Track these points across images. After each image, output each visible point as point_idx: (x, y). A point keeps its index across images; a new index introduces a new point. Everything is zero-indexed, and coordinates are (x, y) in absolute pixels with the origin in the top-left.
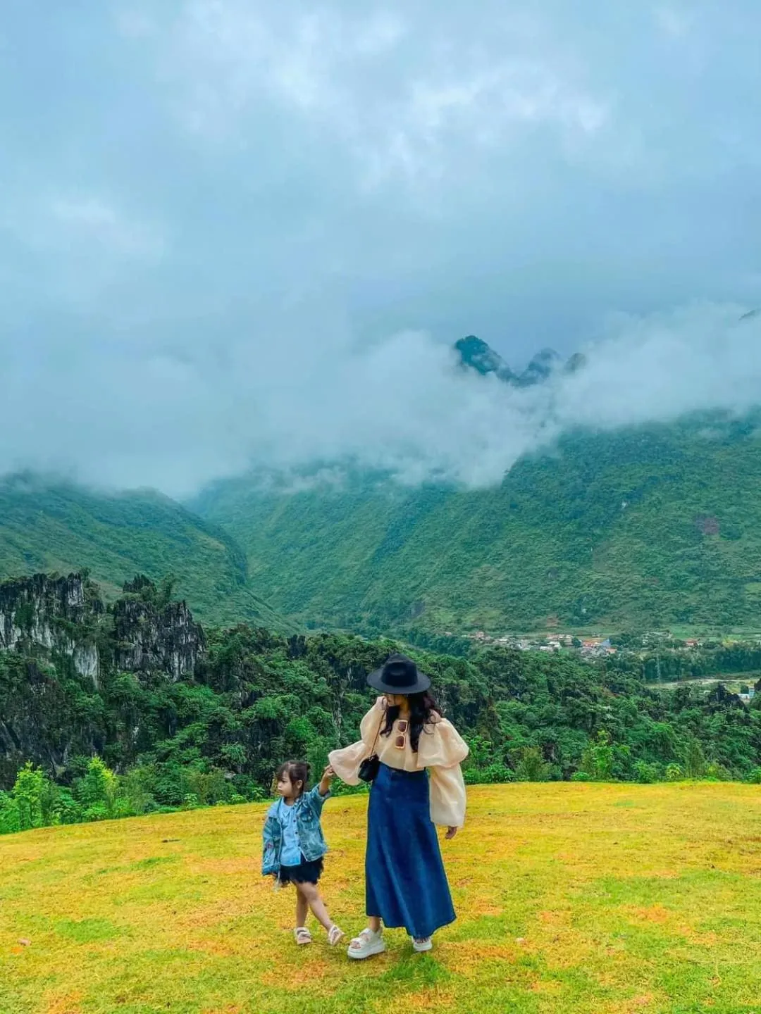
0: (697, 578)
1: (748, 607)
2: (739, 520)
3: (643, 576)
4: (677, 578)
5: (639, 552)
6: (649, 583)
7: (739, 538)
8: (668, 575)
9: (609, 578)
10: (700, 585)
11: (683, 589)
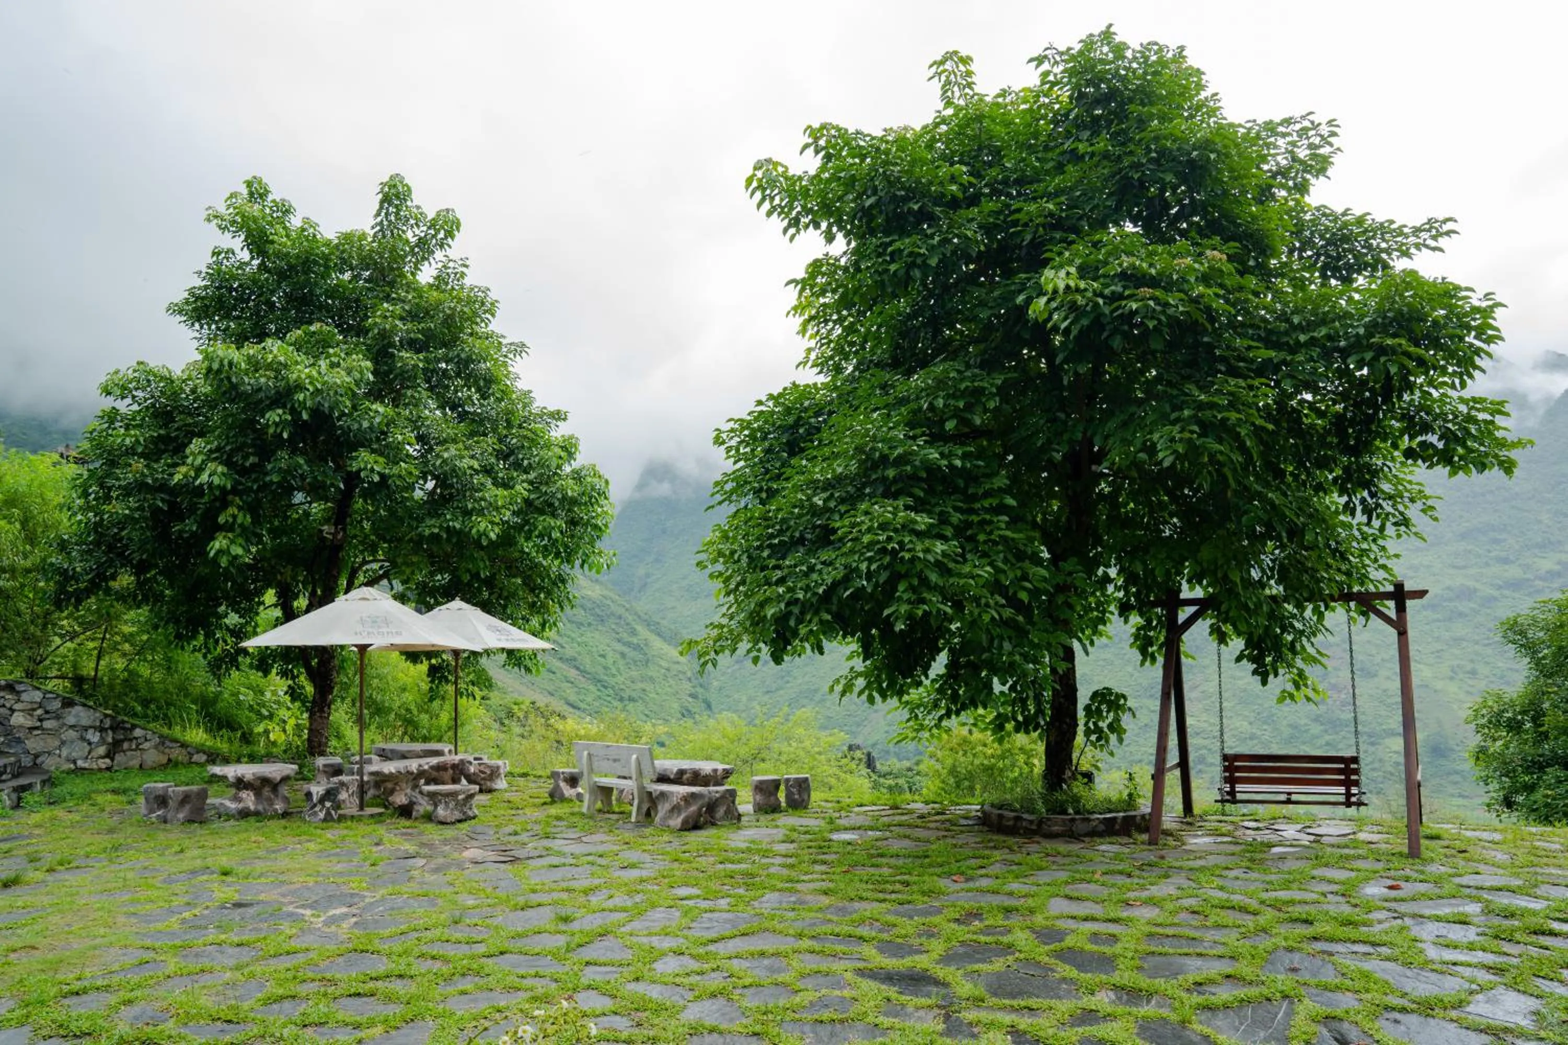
0: (1322, 728)
1: (1390, 769)
2: (1374, 652)
3: (1251, 723)
4: (1294, 727)
5: (1245, 690)
6: (1259, 733)
7: (1375, 675)
8: (1285, 723)
9: (1206, 725)
10: (1327, 738)
11: (1304, 743)
